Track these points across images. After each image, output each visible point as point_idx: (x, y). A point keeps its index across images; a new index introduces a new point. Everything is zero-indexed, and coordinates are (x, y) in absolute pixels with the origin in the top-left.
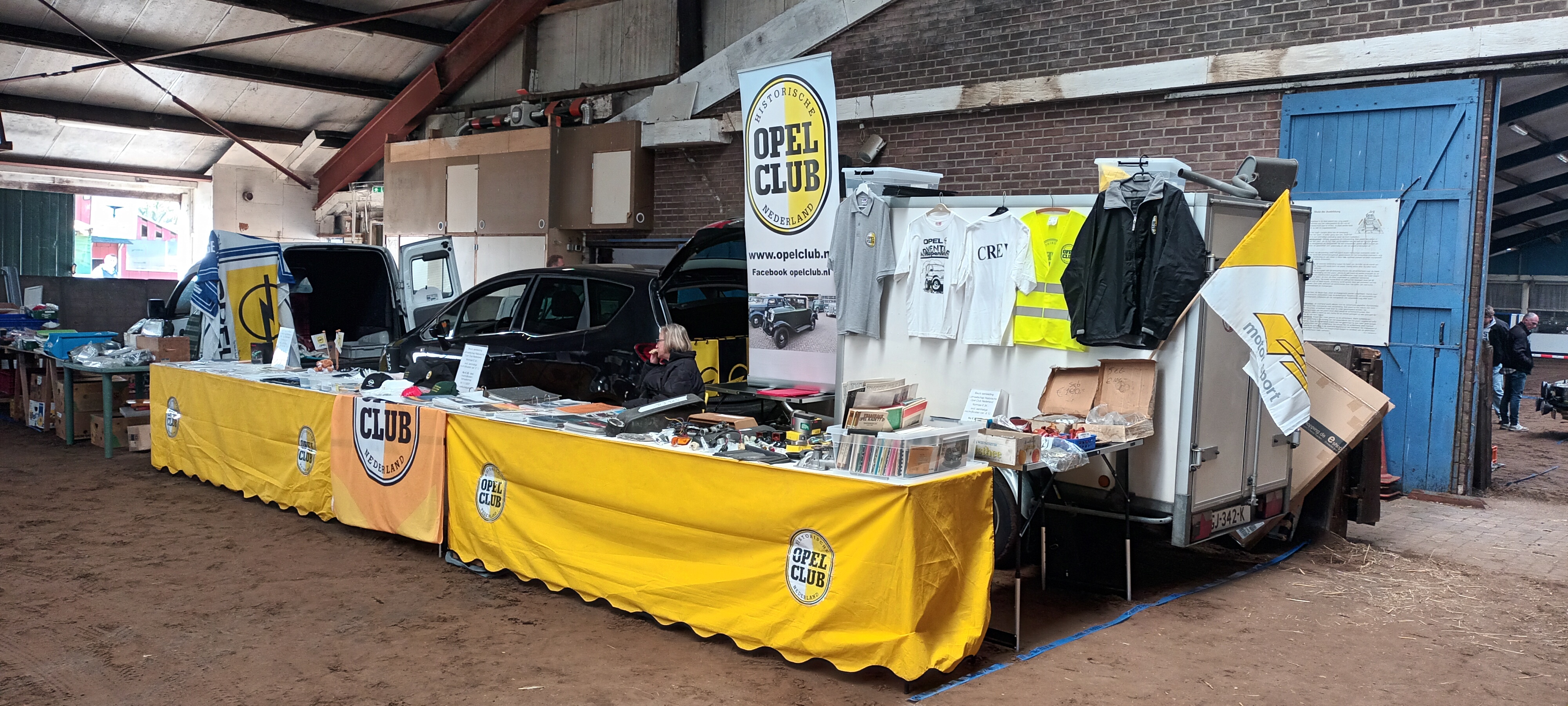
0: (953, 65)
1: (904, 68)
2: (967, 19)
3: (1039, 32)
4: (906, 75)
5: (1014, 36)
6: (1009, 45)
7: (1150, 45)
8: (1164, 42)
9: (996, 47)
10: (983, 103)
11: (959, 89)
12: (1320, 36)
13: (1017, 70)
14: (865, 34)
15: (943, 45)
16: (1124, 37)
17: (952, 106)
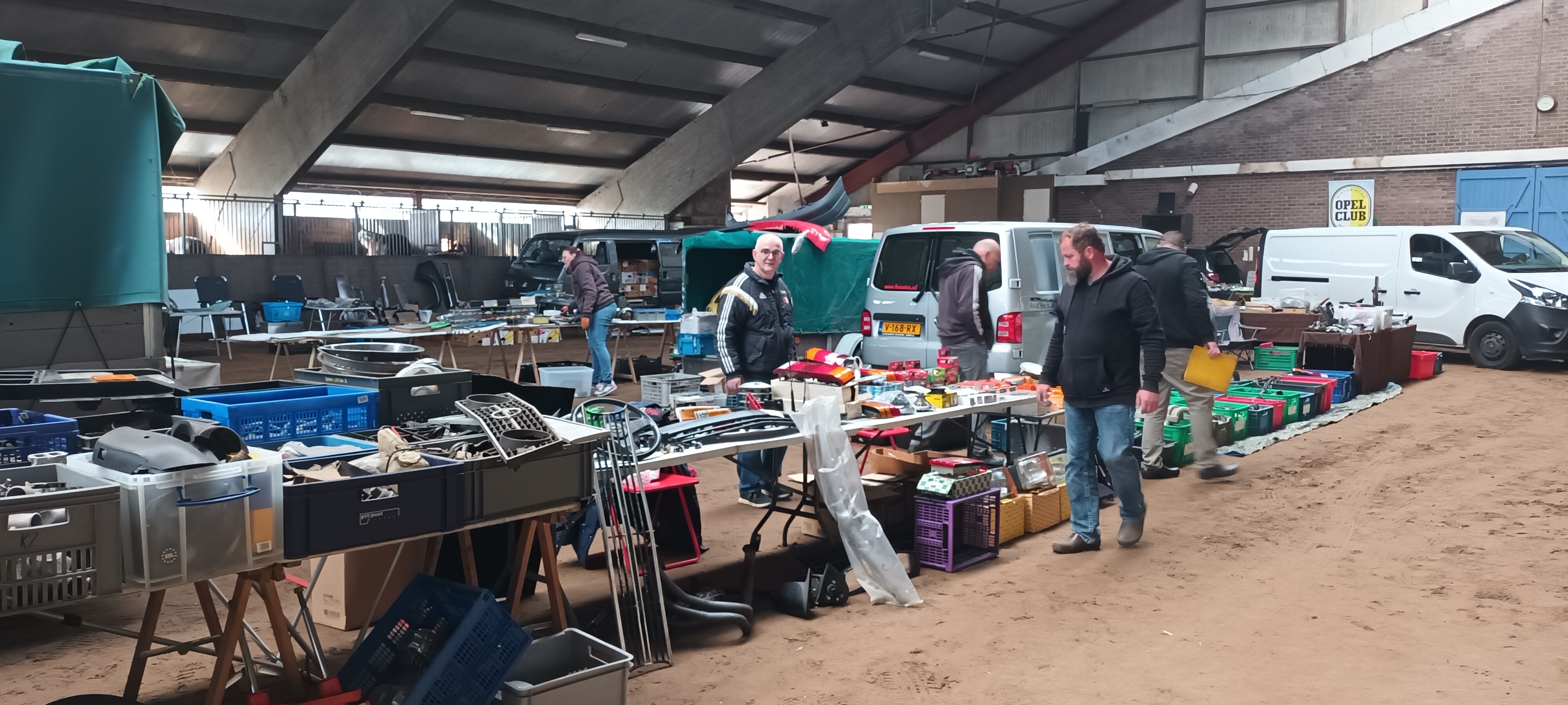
0: (1232, 154)
1: (1207, 154)
2: (1240, 135)
3: (1275, 143)
4: (1208, 157)
5: (1263, 144)
6: (1261, 147)
7: (1326, 151)
8: (1332, 151)
9: (1255, 148)
10: (1250, 172)
11: (1238, 165)
12: (1396, 152)
13: (1264, 158)
14: (1186, 138)
15: (1227, 145)
16: (1314, 148)
17: (1235, 172)
